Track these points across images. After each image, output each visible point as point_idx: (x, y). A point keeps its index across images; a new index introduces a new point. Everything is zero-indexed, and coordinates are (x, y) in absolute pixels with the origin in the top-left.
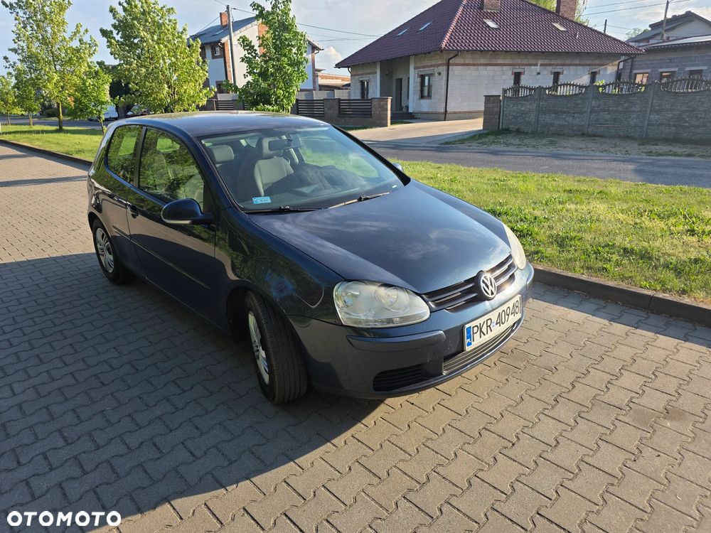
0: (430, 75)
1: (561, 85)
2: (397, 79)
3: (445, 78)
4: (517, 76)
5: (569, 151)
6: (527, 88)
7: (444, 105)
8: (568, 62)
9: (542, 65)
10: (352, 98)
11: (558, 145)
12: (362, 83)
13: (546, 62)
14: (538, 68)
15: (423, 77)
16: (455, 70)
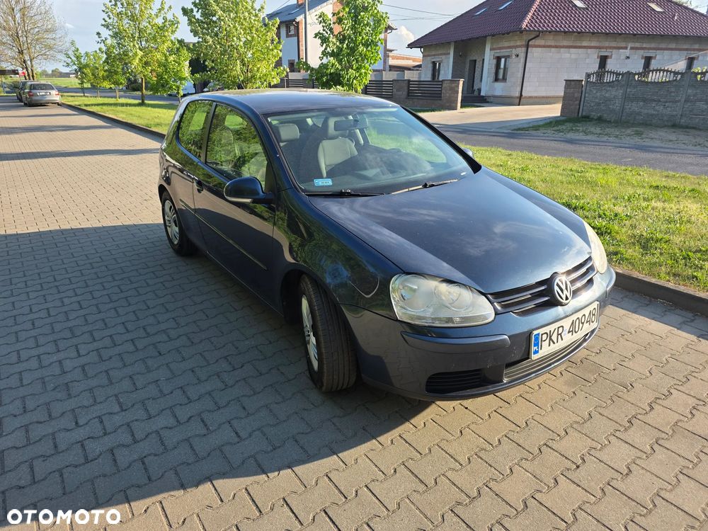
0: (507, 57)
1: (653, 71)
2: (471, 61)
3: (522, 60)
4: (603, 60)
5: (657, 143)
6: (614, 73)
7: (519, 89)
8: (663, 46)
9: (632, 48)
10: (422, 80)
11: (644, 136)
12: (434, 64)
13: (638, 45)
14: (627, 52)
15: (499, 59)
16: (535, 53)
